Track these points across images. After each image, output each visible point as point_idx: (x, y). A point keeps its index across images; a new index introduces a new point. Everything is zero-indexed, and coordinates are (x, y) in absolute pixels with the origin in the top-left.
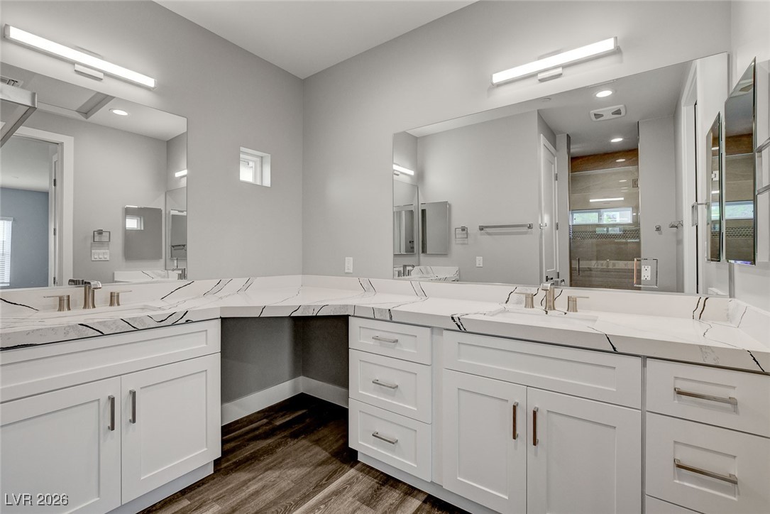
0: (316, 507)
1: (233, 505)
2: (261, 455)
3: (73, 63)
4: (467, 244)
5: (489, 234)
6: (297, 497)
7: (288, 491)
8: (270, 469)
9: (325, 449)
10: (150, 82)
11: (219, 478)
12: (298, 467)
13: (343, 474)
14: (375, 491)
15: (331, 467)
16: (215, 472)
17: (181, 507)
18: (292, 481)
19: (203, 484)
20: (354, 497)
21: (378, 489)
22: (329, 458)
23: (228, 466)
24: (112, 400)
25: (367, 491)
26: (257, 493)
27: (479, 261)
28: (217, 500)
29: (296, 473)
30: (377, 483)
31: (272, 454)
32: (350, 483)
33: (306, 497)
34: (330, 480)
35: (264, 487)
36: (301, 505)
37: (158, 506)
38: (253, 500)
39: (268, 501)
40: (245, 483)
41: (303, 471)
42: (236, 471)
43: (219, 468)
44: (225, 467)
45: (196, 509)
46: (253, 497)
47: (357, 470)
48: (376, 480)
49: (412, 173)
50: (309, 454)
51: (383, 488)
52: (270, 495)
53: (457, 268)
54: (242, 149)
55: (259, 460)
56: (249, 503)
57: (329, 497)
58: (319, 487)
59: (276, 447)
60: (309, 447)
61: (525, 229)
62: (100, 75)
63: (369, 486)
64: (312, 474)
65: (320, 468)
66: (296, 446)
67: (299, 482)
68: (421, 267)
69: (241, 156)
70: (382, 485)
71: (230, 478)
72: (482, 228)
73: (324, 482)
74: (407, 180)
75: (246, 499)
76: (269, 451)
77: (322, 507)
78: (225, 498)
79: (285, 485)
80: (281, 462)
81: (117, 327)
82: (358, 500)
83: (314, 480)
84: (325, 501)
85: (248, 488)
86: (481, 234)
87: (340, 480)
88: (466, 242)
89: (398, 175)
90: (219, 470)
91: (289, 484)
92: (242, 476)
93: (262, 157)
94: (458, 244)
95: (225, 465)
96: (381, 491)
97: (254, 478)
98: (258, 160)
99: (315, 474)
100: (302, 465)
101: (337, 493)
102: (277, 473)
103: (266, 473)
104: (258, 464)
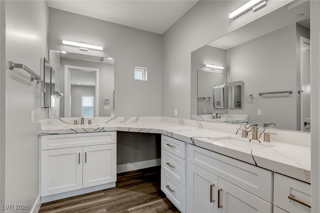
0: (140, 209)
1: (115, 199)
2: (133, 185)
3: (79, 47)
4: (253, 103)
5: (265, 97)
6: (136, 203)
7: (134, 200)
8: (133, 190)
9: (156, 189)
10: (101, 48)
11: (116, 189)
12: (143, 193)
13: (157, 200)
14: (165, 210)
15: (155, 196)
16: (116, 186)
17: (101, 195)
18: (138, 197)
19: (111, 189)
20: (156, 210)
21: (167, 210)
22: (155, 192)
23: (121, 186)
24: (79, 154)
25: (162, 209)
26: (124, 197)
27: (259, 112)
28: (111, 196)
29: (140, 194)
30: (168, 208)
31: (137, 185)
32: (157, 204)
33: (139, 204)
34: (151, 201)
35: (127, 196)
36: (136, 206)
37: (95, 192)
38: (122, 199)
39: (126, 201)
40: (122, 193)
41: (144, 194)
42: (122, 188)
43: (118, 185)
44: (120, 186)
45: (104, 197)
46: (122, 198)
47: (163, 200)
48: (168, 206)
49: (222, 68)
50: (150, 189)
51: (169, 210)
52: (128, 199)
53: (247, 116)
54: (135, 67)
55: (131, 186)
56: (120, 200)
57: (146, 207)
58: (146, 202)
59: (140, 183)
60: (151, 186)
61: (287, 94)
62: (87, 49)
63: (164, 208)
64: (146, 196)
65: (150, 195)
66: (146, 185)
67: (139, 198)
68: (228, 115)
69: (135, 69)
70: (170, 209)
71: (119, 190)
72: (261, 95)
73: (148, 201)
74: (220, 71)
75: (120, 198)
76: (136, 184)
77: (142, 209)
78: (114, 196)
79: (135, 197)
80: (138, 189)
81: (81, 131)
82: (156, 212)
83: (145, 199)
84: (144, 208)
85: (122, 195)
86: (260, 98)
87: (154, 202)
88: (252, 102)
89: (214, 70)
90: (117, 186)
91: (136, 198)
92: (123, 190)
93: (145, 69)
94: (247, 103)
95: (120, 185)
96: (168, 211)
97: (126, 192)
98: (143, 70)
99: (147, 197)
100: (144, 192)
101: (150, 206)
102: (135, 193)
103: (131, 192)
104: (130, 188)
